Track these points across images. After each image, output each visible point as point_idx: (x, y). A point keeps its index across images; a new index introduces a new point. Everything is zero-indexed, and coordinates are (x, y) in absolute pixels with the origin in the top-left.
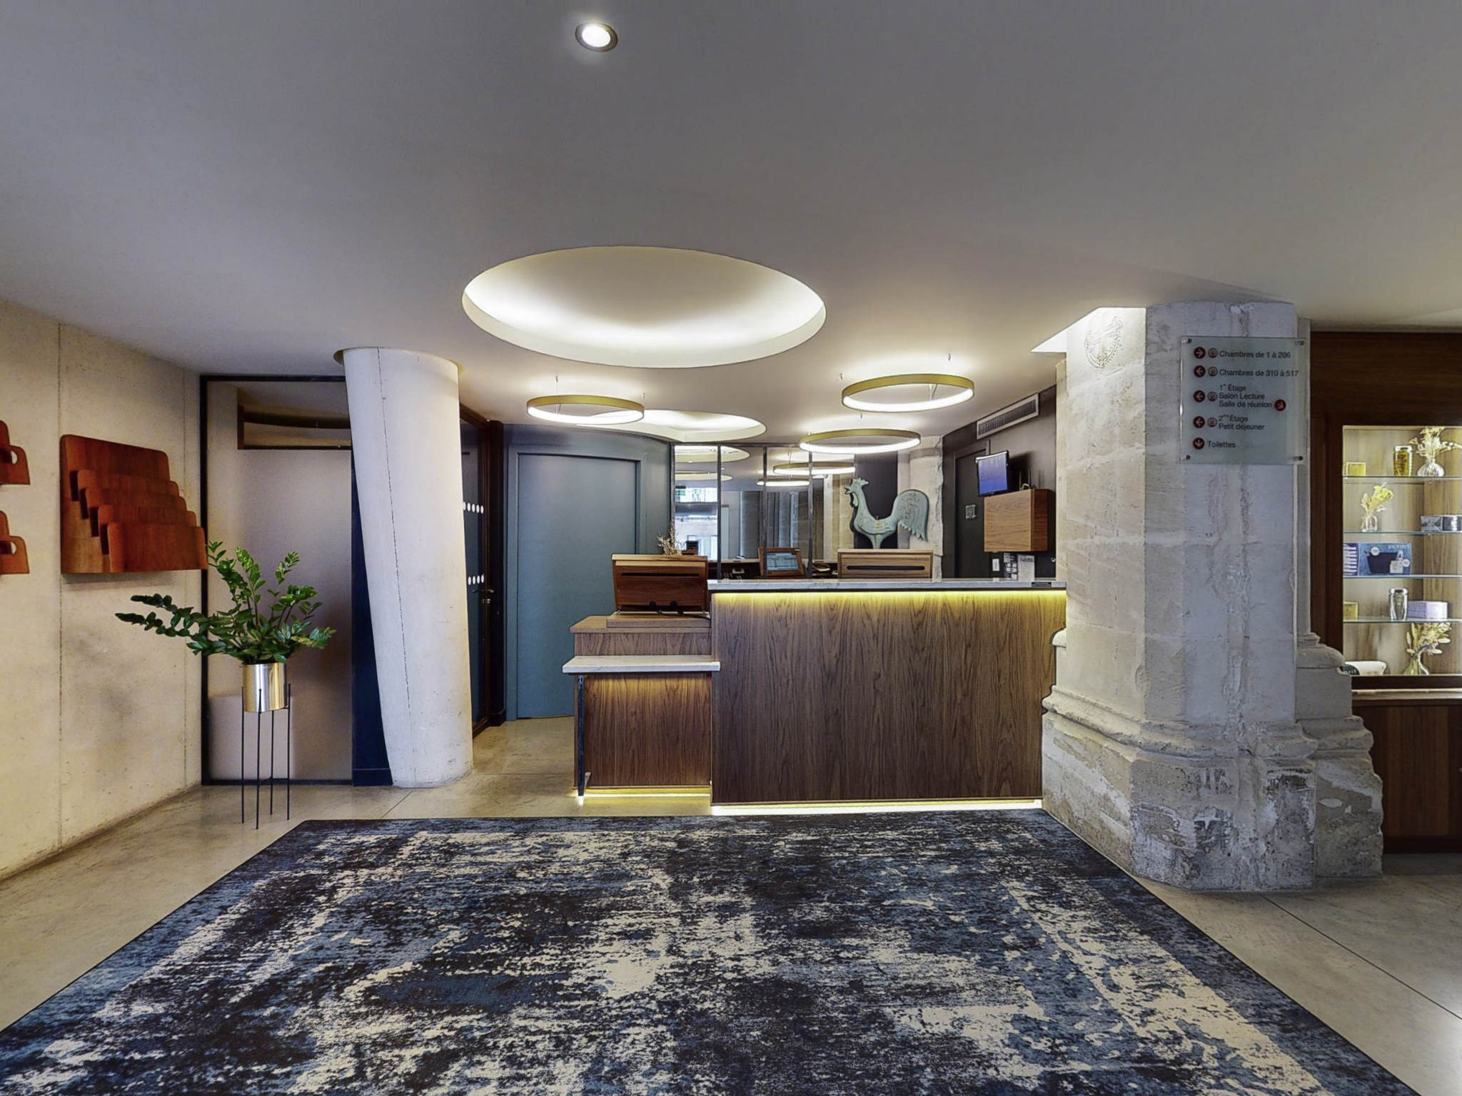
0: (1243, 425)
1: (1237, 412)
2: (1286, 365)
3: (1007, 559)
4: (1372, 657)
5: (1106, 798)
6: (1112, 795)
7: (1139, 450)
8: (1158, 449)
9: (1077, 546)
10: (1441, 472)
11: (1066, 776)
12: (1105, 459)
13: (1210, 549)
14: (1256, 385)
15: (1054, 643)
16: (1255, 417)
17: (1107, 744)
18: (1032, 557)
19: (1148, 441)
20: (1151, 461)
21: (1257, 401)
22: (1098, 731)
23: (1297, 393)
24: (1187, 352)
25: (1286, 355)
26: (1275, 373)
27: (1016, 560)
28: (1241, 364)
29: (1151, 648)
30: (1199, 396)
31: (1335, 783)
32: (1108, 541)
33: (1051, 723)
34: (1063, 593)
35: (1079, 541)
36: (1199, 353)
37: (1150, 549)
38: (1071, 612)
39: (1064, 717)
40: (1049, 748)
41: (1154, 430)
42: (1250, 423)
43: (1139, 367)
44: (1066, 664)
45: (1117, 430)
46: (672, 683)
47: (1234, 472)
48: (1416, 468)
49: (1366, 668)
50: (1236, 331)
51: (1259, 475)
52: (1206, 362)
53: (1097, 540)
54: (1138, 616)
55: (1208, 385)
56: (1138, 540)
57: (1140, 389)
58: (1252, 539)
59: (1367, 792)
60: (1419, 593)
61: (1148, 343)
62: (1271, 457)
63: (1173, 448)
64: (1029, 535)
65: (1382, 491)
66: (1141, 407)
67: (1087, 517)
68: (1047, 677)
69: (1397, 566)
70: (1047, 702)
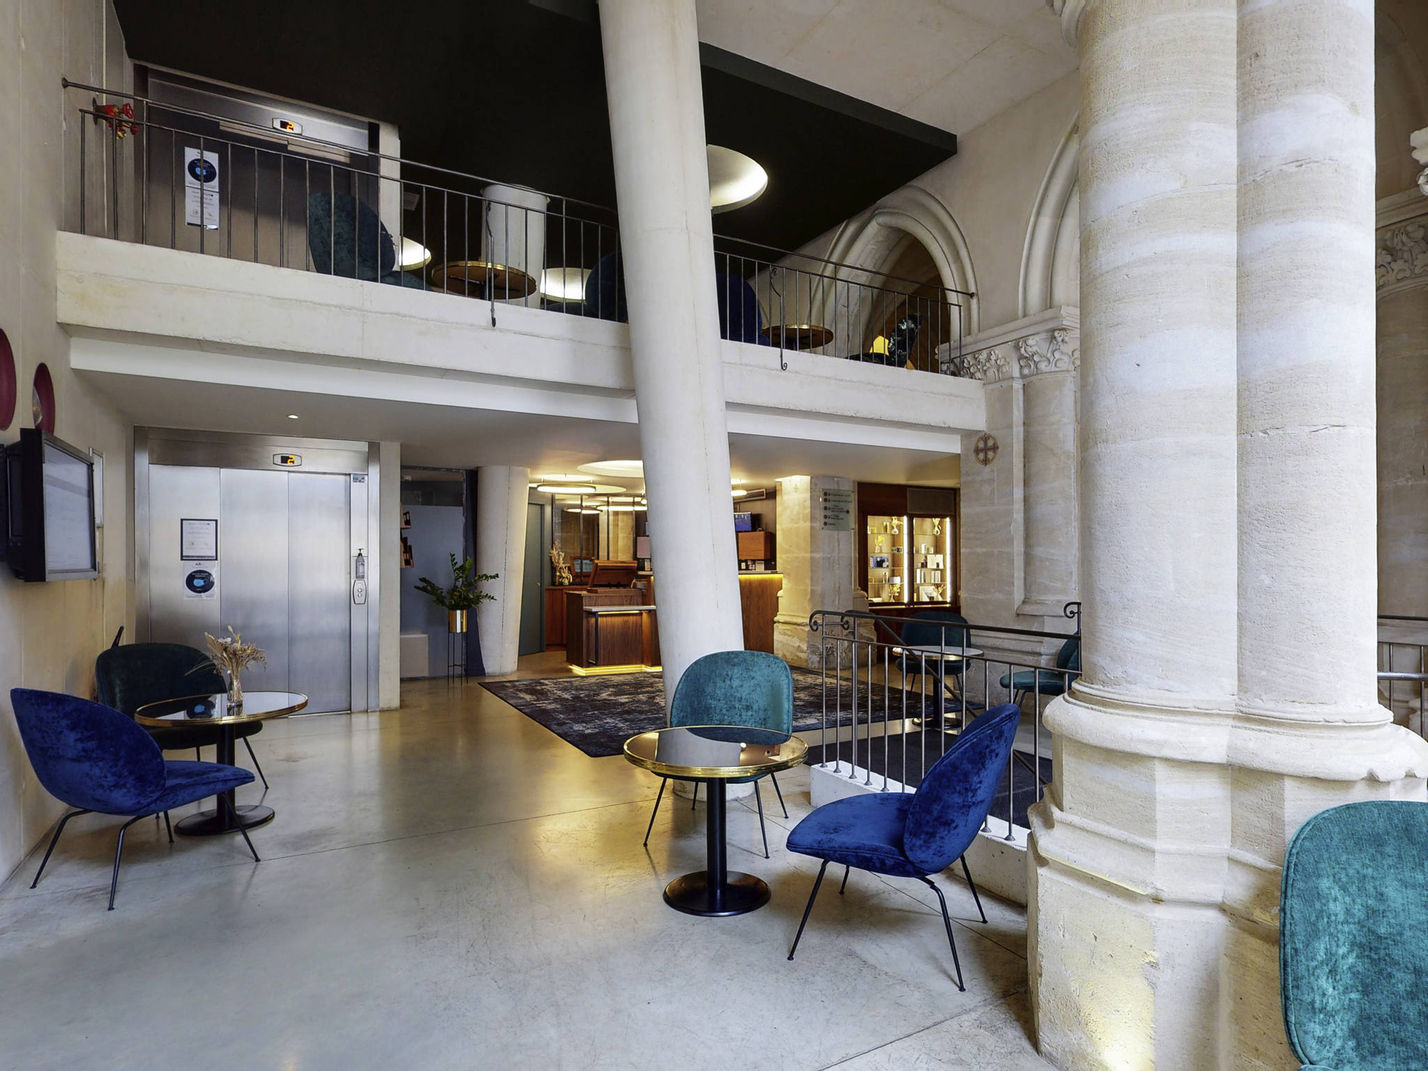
0: (837, 518)
1: (836, 514)
2: (850, 499)
3: (749, 563)
4: (879, 597)
5: (799, 646)
6: (801, 645)
7: (808, 524)
8: (814, 525)
9: (787, 557)
10: (897, 532)
11: (784, 645)
12: (797, 525)
13: (829, 558)
14: (841, 505)
15: (778, 595)
16: (842, 515)
17: (798, 627)
18: (763, 562)
19: (811, 522)
20: (812, 528)
21: (841, 511)
22: (796, 624)
23: (853, 507)
24: (822, 494)
25: (849, 496)
26: (846, 501)
27: (754, 563)
28: (838, 498)
29: (813, 592)
30: (826, 508)
31: (864, 635)
32: (798, 555)
33: (777, 626)
34: (782, 575)
35: (788, 555)
36: (825, 494)
37: (812, 558)
38: (784, 582)
39: (783, 623)
40: (777, 637)
41: (813, 519)
42: (840, 517)
43: (808, 495)
44: (783, 603)
45: (801, 516)
46: (626, 618)
47: (836, 532)
48: (891, 530)
49: (876, 600)
50: (836, 487)
51: (842, 534)
52: (827, 497)
53: (794, 555)
54: (808, 582)
55: (828, 505)
56: (808, 555)
57: (808, 502)
58: (840, 555)
59: (872, 637)
60: (893, 574)
61: (811, 488)
62: (846, 529)
63: (819, 525)
64: (763, 552)
65: (880, 538)
66: (809, 510)
67: (791, 546)
68: (776, 610)
69: (885, 565)
70: (776, 619)
